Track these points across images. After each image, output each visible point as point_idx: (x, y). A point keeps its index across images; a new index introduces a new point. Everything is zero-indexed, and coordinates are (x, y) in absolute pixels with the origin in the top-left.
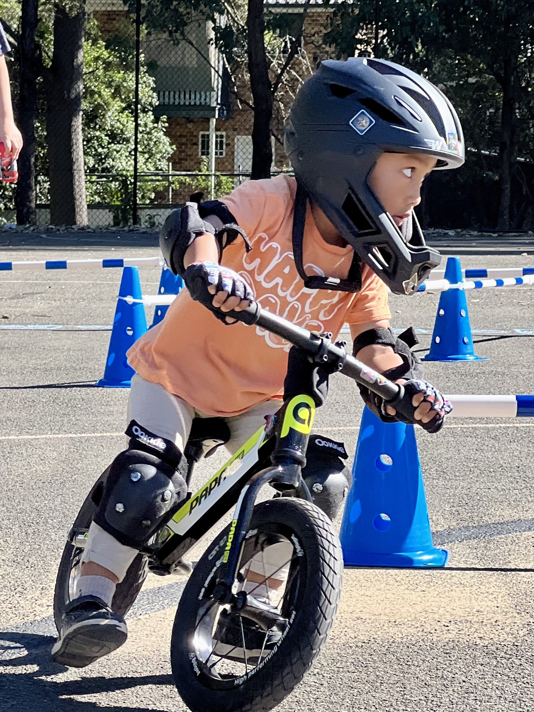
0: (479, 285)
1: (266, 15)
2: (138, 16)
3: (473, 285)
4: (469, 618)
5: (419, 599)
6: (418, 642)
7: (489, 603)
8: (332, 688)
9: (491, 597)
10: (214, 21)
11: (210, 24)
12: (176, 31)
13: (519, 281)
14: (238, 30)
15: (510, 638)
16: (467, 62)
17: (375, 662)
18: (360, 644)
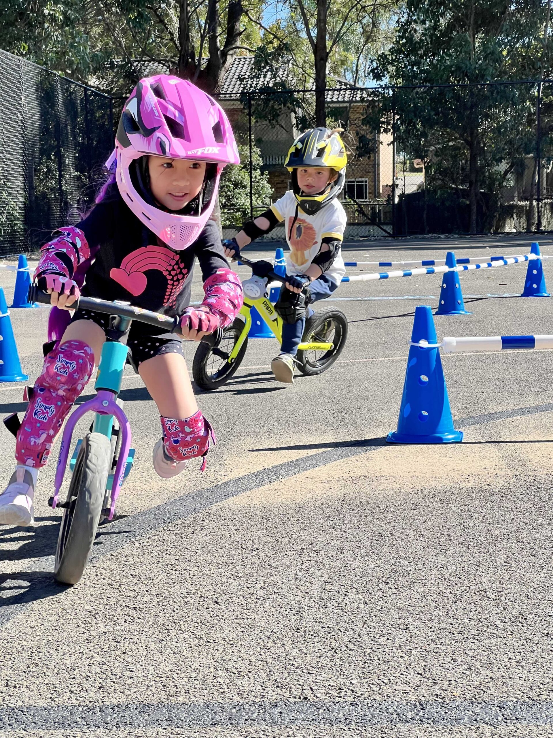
0: (466, 268)
1: (327, 108)
2: (250, 111)
3: (463, 269)
4: (480, 473)
5: (449, 463)
6: (451, 489)
7: (491, 463)
8: (403, 520)
9: (491, 459)
10: (296, 113)
11: (293, 115)
12: (273, 120)
13: (490, 265)
14: (310, 118)
15: (506, 484)
16: (448, 134)
17: (426, 503)
18: (416, 492)
